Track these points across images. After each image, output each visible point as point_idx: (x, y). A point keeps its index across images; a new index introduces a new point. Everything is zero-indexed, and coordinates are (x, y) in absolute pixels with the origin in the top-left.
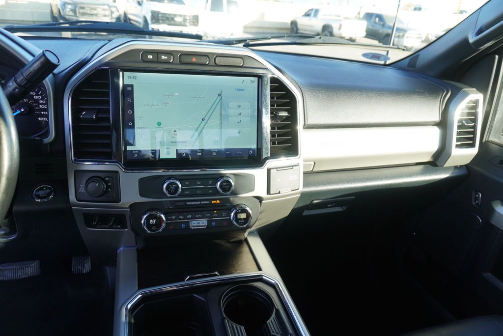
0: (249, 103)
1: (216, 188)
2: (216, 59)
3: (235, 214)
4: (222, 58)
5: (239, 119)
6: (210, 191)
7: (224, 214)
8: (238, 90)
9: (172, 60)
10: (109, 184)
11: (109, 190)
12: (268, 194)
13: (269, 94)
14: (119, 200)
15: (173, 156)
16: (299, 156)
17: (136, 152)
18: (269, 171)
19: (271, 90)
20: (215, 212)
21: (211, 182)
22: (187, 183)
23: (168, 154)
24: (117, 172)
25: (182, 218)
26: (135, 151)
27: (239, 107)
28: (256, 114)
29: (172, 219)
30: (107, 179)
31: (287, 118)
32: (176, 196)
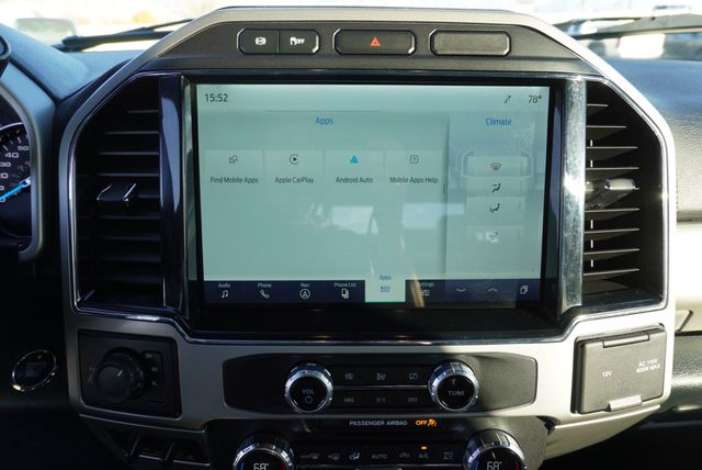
0: (525, 159)
1: (427, 392)
2: (436, 39)
3: (479, 458)
4: (453, 36)
5: (494, 200)
6: (411, 400)
7: (448, 455)
8: (494, 122)
9: (317, 48)
10: (154, 369)
11: (154, 383)
12: (573, 411)
13: (584, 131)
14: (176, 409)
16: (663, 304)
17: (227, 285)
18: (580, 347)
19: (589, 121)
20: (424, 448)
21: (413, 376)
22: (349, 376)
24: (171, 341)
25: (336, 458)
26: (223, 282)
27: (496, 168)
28: (542, 186)
29: (310, 461)
30: (149, 356)
31: (627, 199)
32: (318, 413)
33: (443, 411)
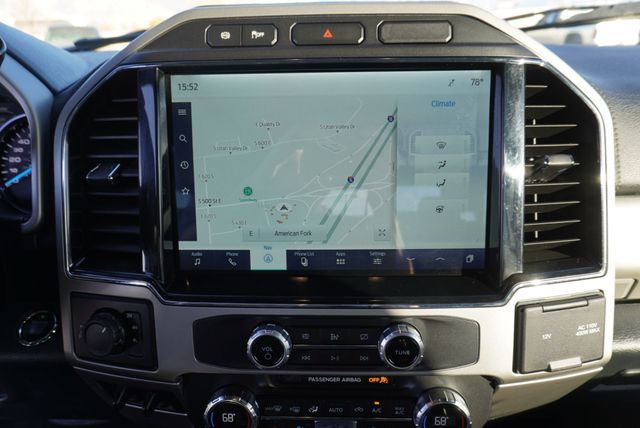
0: (469, 137)
1: (377, 351)
2: (383, 29)
3: (427, 413)
4: (398, 26)
5: (440, 176)
6: (363, 358)
7: (399, 410)
8: (439, 104)
9: (275, 40)
10: (134, 328)
11: (134, 340)
12: (515, 370)
13: (523, 110)
14: (154, 365)
15: (280, 264)
16: (602, 272)
17: (199, 254)
18: (520, 311)
19: (527, 102)
20: (377, 403)
21: (364, 337)
22: (305, 336)
23: (268, 259)
24: (148, 303)
25: (297, 411)
26: (195, 251)
27: (441, 147)
28: (485, 162)
29: (274, 413)
30: (130, 315)
31: (568, 173)
32: (276, 369)
33: (391, 369)
